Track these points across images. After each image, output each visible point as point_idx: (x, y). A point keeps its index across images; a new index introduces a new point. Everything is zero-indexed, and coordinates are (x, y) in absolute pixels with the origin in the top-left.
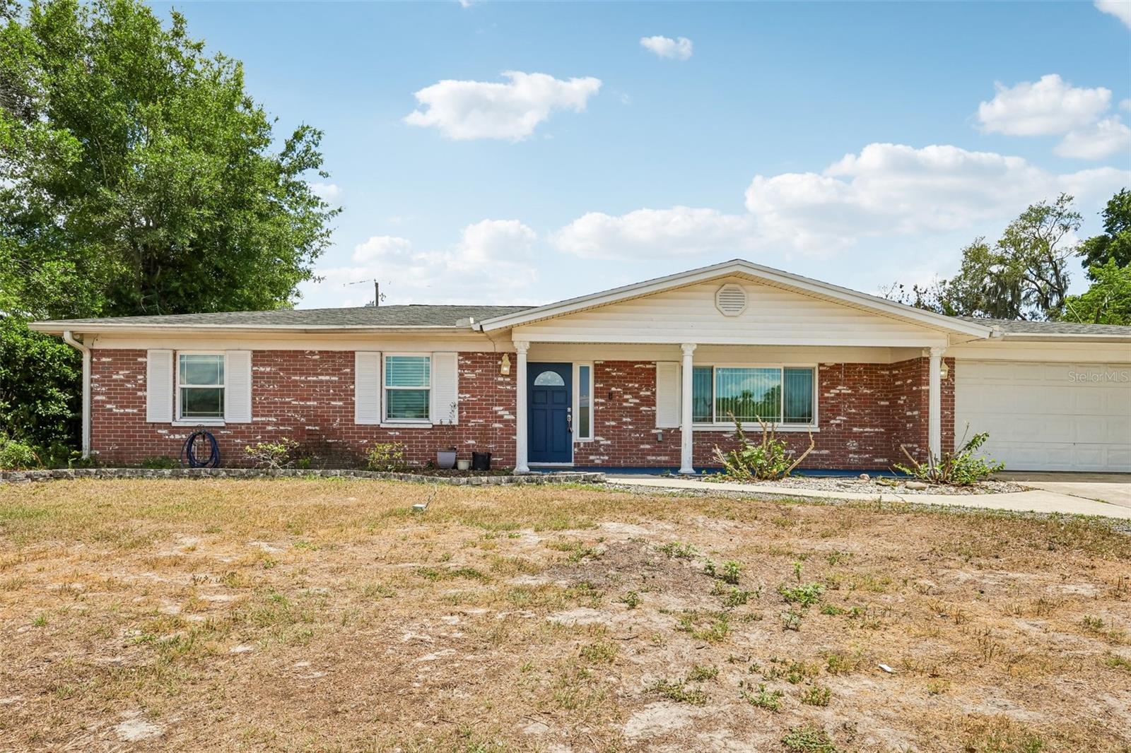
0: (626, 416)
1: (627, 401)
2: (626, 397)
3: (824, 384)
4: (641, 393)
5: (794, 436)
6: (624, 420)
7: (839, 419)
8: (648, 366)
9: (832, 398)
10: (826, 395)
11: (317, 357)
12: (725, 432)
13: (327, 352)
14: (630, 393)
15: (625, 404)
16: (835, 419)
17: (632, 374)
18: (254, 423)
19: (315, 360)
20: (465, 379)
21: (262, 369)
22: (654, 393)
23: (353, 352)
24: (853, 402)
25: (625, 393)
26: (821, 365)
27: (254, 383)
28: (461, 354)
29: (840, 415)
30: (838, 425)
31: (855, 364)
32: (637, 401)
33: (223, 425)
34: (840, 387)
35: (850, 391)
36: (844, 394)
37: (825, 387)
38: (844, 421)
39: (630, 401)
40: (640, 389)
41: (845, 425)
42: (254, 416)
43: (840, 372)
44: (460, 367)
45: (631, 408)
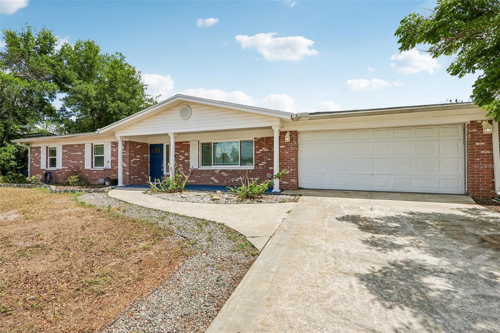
0: (180, 164)
1: (180, 158)
2: (180, 156)
3: (256, 147)
4: (185, 154)
5: (244, 172)
6: (179, 165)
7: (263, 163)
8: (187, 143)
9: (260, 154)
10: (257, 152)
11: (76, 146)
12: (216, 170)
13: (79, 144)
14: (182, 155)
15: (180, 159)
16: (261, 163)
17: (182, 147)
18: (63, 169)
19: (76, 147)
20: (113, 152)
21: (64, 151)
22: (189, 154)
23: (84, 144)
24: (269, 155)
25: (180, 155)
26: (255, 138)
27: (63, 156)
28: (112, 142)
29: (263, 161)
30: (262, 166)
31: (271, 137)
32: (184, 158)
33: (55, 169)
34: (263, 149)
35: (268, 150)
36: (265, 152)
37: (257, 149)
38: (265, 164)
39: (182, 158)
40: (185, 153)
41: (265, 166)
42: (63, 166)
43: (263, 141)
44: (112, 147)
45: (182, 160)
